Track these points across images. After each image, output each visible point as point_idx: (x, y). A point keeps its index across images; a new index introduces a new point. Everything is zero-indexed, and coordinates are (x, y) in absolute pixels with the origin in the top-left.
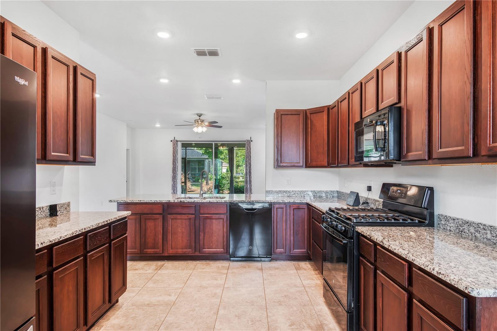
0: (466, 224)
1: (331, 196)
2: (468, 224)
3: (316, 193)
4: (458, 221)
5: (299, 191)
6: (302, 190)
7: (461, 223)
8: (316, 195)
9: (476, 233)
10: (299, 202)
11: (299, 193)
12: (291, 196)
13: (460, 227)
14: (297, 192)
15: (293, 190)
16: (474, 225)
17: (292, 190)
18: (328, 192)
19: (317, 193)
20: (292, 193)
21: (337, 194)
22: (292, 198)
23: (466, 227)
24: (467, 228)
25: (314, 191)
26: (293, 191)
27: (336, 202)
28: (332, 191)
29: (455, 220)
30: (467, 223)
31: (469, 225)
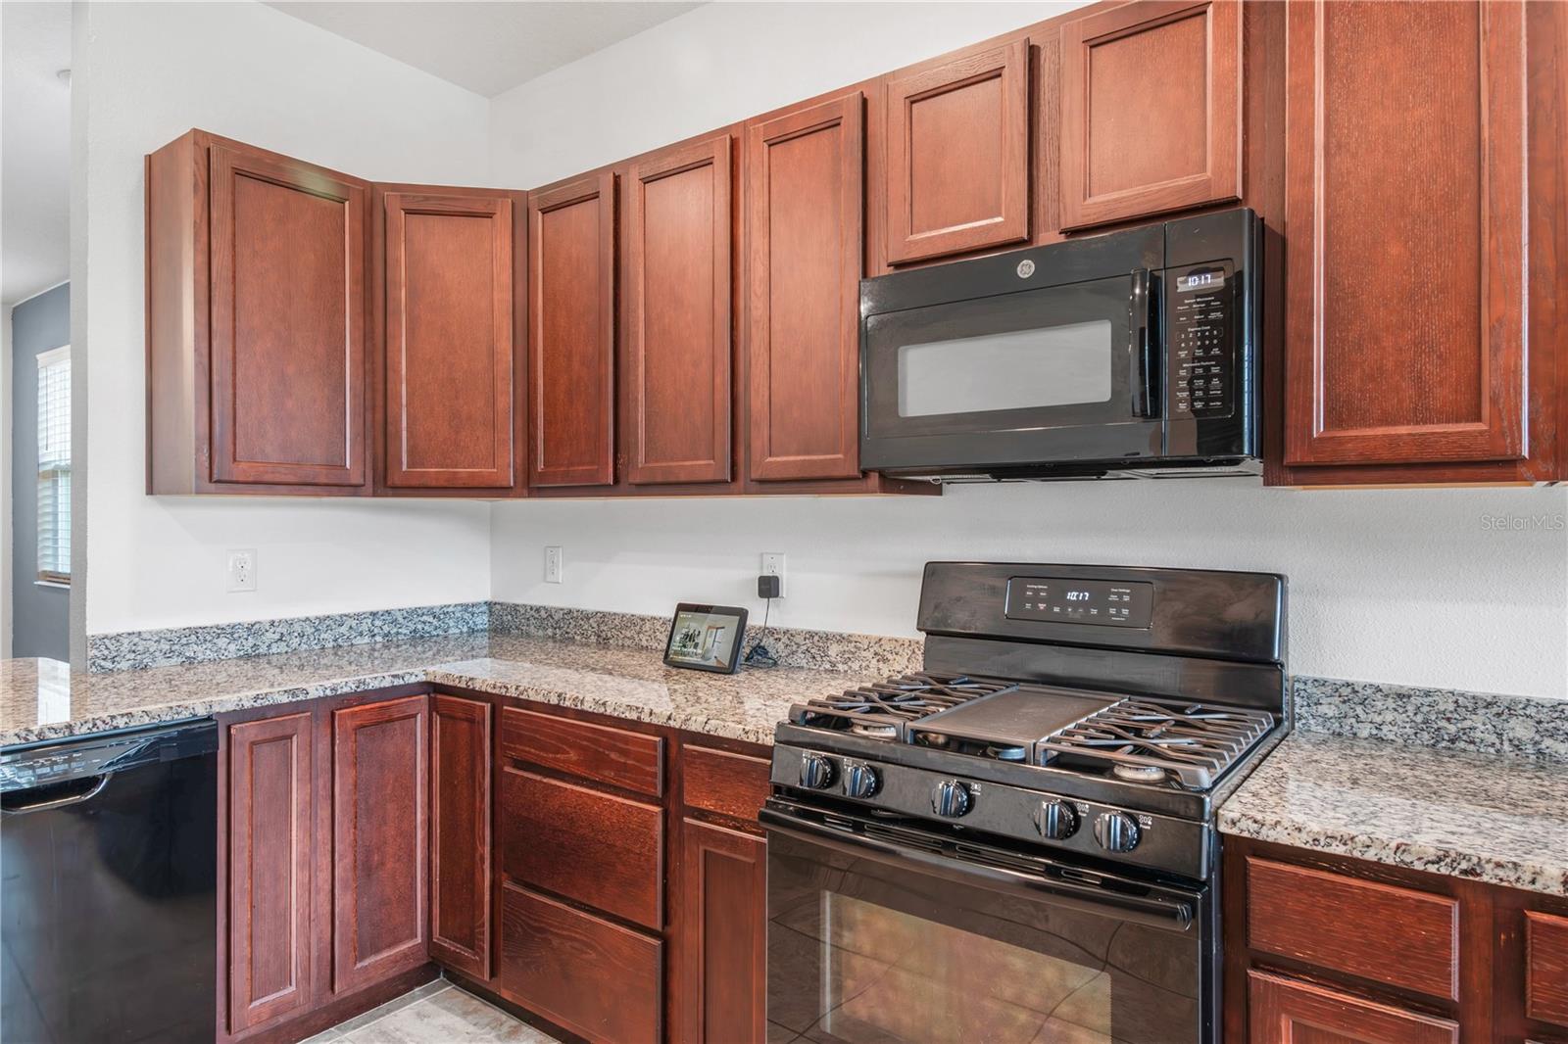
0: (1481, 711)
1: (465, 629)
2: (1495, 710)
3: (395, 622)
4: (1430, 699)
5: (307, 619)
6: (321, 613)
7: (1451, 707)
8: (398, 633)
9: (1547, 742)
10: (387, 683)
11: (309, 630)
12: (263, 649)
13: (1443, 723)
14: (297, 628)
15: (276, 617)
16: (1531, 711)
17: (264, 615)
18: (450, 609)
19: (401, 620)
20: (270, 636)
21: (485, 618)
22: (269, 663)
23: (1479, 722)
24: (1489, 726)
25: (389, 612)
26: (272, 624)
27: (485, 652)
28: (465, 607)
29: (1409, 697)
30: (1488, 705)
31: (1499, 715)
